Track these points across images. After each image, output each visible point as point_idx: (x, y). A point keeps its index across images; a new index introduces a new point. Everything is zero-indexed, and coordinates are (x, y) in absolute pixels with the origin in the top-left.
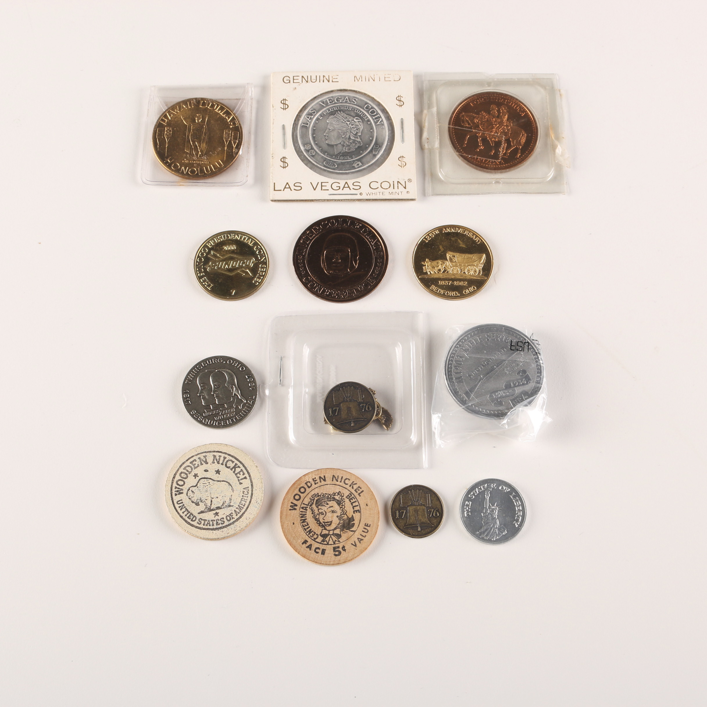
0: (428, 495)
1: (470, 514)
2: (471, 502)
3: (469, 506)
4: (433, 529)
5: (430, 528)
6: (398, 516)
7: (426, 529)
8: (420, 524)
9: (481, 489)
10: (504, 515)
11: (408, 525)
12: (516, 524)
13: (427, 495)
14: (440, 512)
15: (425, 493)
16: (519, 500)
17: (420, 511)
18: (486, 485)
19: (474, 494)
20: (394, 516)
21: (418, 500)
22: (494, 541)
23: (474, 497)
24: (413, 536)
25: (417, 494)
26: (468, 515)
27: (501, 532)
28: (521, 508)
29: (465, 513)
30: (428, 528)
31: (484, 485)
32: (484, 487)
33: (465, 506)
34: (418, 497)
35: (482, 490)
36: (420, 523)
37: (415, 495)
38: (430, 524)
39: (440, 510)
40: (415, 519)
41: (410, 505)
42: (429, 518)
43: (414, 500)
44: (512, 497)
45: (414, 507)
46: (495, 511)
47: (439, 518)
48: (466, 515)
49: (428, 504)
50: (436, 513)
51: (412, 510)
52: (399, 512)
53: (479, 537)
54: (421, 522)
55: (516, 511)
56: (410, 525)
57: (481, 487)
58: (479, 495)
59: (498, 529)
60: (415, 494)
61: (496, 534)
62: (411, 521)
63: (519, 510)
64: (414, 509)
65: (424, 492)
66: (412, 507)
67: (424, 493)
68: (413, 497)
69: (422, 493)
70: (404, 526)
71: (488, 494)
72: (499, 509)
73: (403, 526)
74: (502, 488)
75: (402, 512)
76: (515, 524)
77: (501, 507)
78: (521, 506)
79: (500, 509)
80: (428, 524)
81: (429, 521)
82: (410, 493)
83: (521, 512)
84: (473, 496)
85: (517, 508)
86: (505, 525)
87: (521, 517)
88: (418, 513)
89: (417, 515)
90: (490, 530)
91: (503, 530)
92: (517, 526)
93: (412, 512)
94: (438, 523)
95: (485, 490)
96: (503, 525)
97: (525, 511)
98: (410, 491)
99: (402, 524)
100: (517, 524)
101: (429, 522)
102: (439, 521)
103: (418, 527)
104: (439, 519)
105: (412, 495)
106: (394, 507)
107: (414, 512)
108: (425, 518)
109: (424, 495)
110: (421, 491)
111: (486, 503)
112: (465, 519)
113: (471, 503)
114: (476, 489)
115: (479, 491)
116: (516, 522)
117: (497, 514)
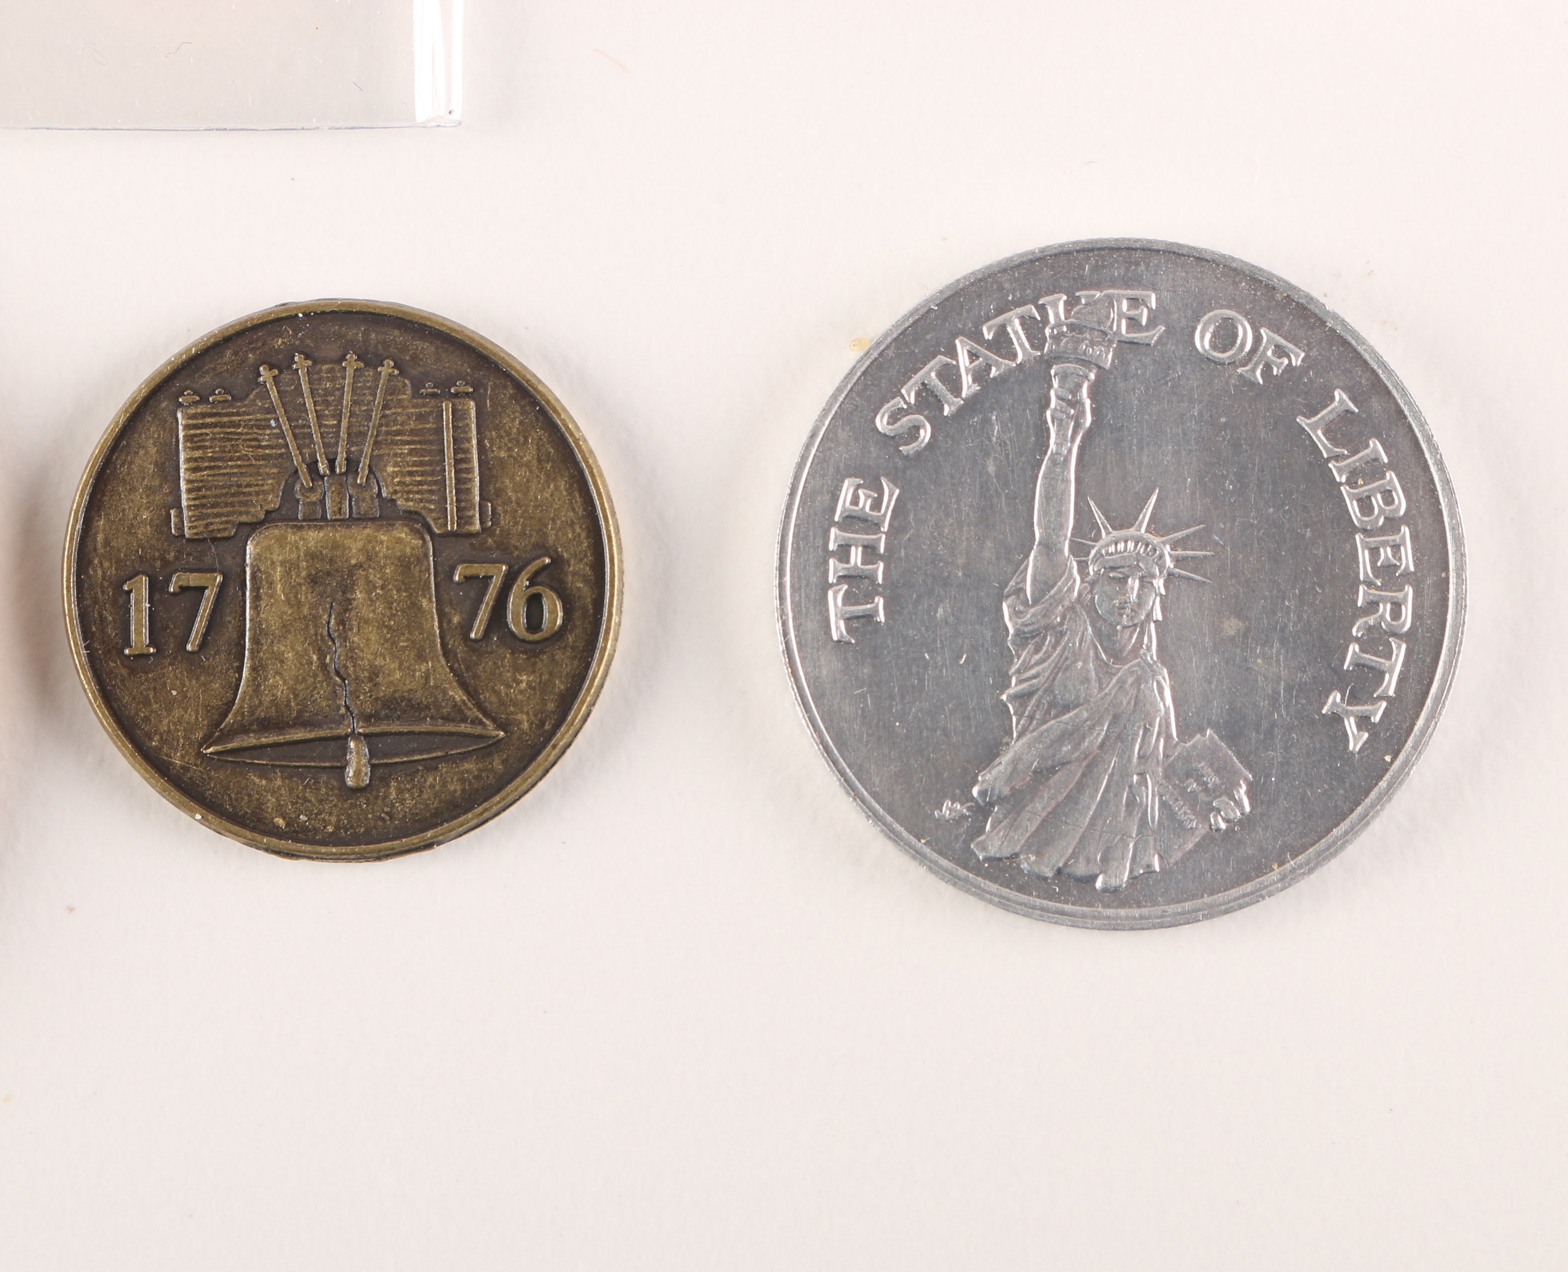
0: (458, 415)
1: (881, 617)
2: (894, 481)
3: (876, 526)
4: (498, 766)
5: (465, 756)
6: (140, 636)
7: (431, 766)
8: (367, 718)
9: (1002, 344)
10: (1232, 626)
11: (244, 730)
12: (1350, 725)
13: (447, 407)
14: (580, 586)
15: (429, 388)
16: (1391, 466)
17: (370, 586)
18: (1057, 309)
19: (928, 401)
20: (111, 631)
21: (352, 464)
22: (1114, 896)
23: (926, 434)
24: (289, 845)
25: (347, 398)
26: (860, 623)
27: (1192, 800)
28: (1407, 560)
29: (835, 600)
30: (446, 758)
31: (1042, 309)
32: (1034, 329)
33: (833, 531)
34: (356, 436)
35: (1014, 356)
36: (369, 709)
37: (319, 416)
38: (476, 722)
39: (577, 570)
40: (323, 666)
41: (270, 518)
42: (461, 650)
43: (313, 466)
44: (1319, 437)
45: (313, 537)
46: (1134, 584)
47: (559, 656)
48: (838, 629)
49: (451, 507)
50: (534, 603)
51: (290, 567)
52: (156, 588)
53: (966, 860)
54: (384, 691)
55: (1356, 583)
56: (266, 725)
57: (1002, 332)
58: (986, 421)
59: (1166, 776)
60: (323, 400)
61: (1143, 823)
62: (278, 686)
63: (1388, 574)
64: (312, 556)
65: (417, 385)
66: (292, 537)
67: (416, 394)
68: (303, 437)
69: (391, 391)
70: (207, 740)
71: (1076, 404)
72: (1178, 561)
73: (199, 735)
74: (1226, 336)
75: (184, 589)
76: (1336, 719)
77: (1202, 539)
78: (1405, 530)
79: (1196, 564)
80: (447, 719)
81: (463, 685)
82: (274, 394)
83: (1409, 590)
84: (917, 428)
85: (1364, 557)
86: (1232, 733)
87: (1400, 652)
88: (347, 605)
89: (341, 622)
90: (1080, 787)
91: (1212, 780)
92: (1356, 739)
93: (293, 590)
94: (551, 706)
95: (1046, 363)
96: (1211, 724)
97: (1446, 580)
98: (271, 367)
99: (190, 716)
100: (1363, 722)
101: (458, 695)
102: (560, 685)
103: (345, 749)
104: (565, 661)
105: (294, 411)
106: (107, 543)
107: (306, 596)
108: (421, 657)
109: (421, 417)
110: (386, 369)
111: (1047, 498)
112: (829, 665)
113: (890, 494)
114: (952, 353)
115: (979, 376)
116: (1354, 698)
117: (1158, 615)
